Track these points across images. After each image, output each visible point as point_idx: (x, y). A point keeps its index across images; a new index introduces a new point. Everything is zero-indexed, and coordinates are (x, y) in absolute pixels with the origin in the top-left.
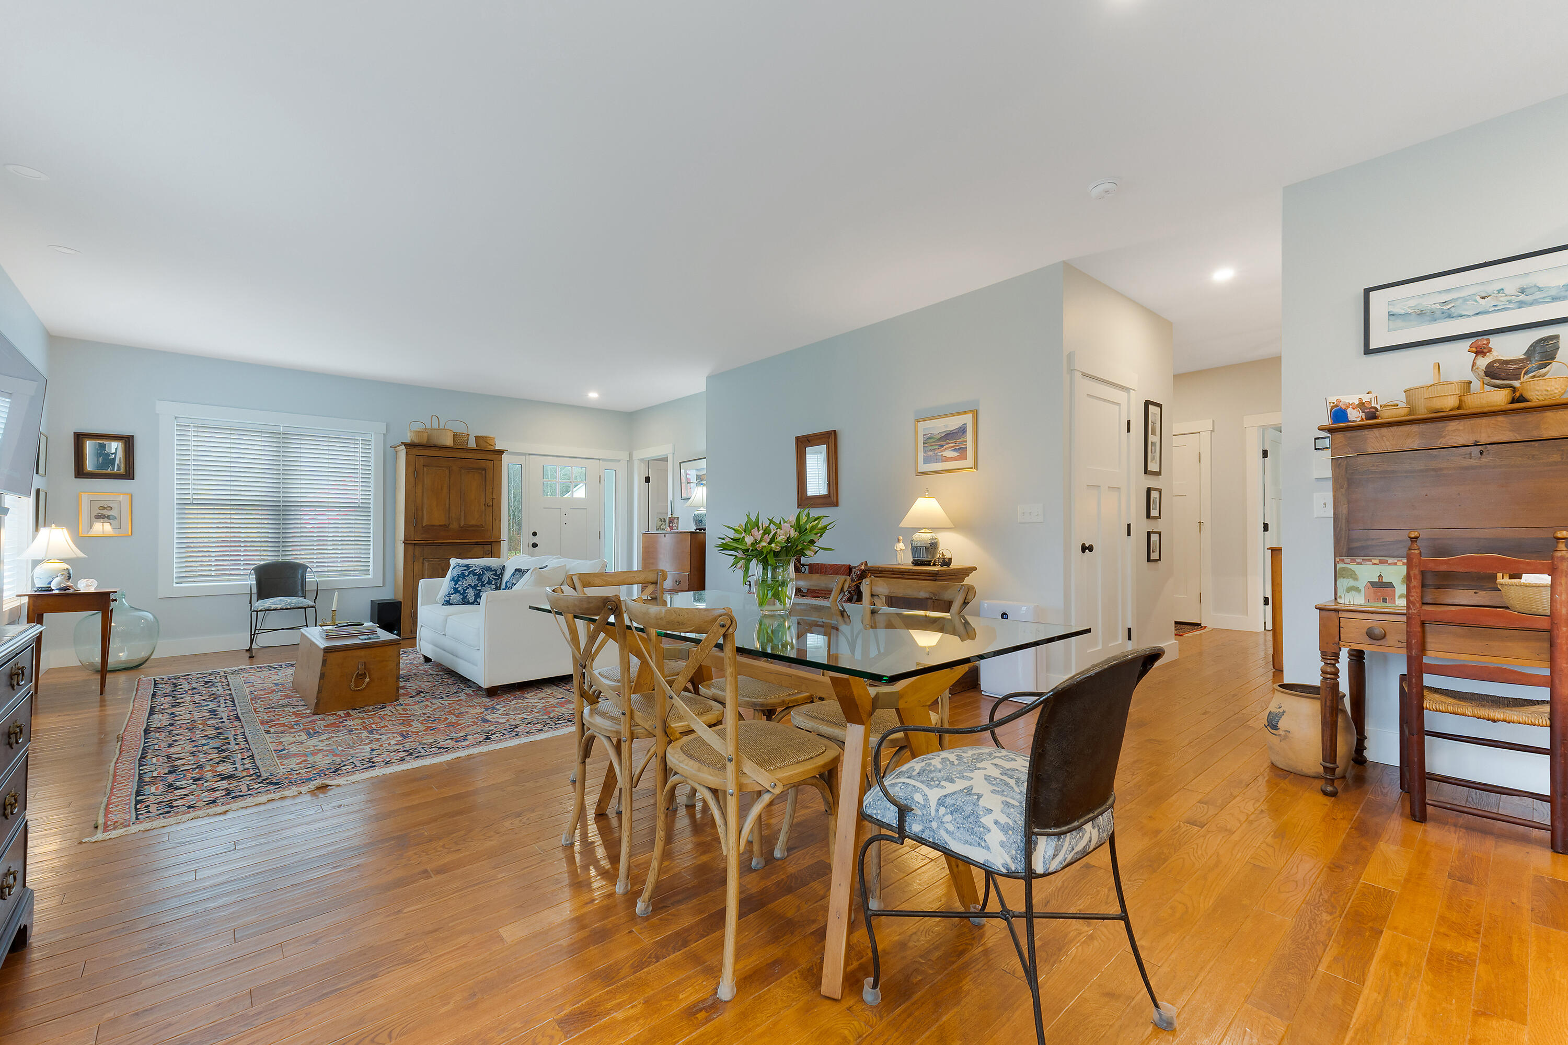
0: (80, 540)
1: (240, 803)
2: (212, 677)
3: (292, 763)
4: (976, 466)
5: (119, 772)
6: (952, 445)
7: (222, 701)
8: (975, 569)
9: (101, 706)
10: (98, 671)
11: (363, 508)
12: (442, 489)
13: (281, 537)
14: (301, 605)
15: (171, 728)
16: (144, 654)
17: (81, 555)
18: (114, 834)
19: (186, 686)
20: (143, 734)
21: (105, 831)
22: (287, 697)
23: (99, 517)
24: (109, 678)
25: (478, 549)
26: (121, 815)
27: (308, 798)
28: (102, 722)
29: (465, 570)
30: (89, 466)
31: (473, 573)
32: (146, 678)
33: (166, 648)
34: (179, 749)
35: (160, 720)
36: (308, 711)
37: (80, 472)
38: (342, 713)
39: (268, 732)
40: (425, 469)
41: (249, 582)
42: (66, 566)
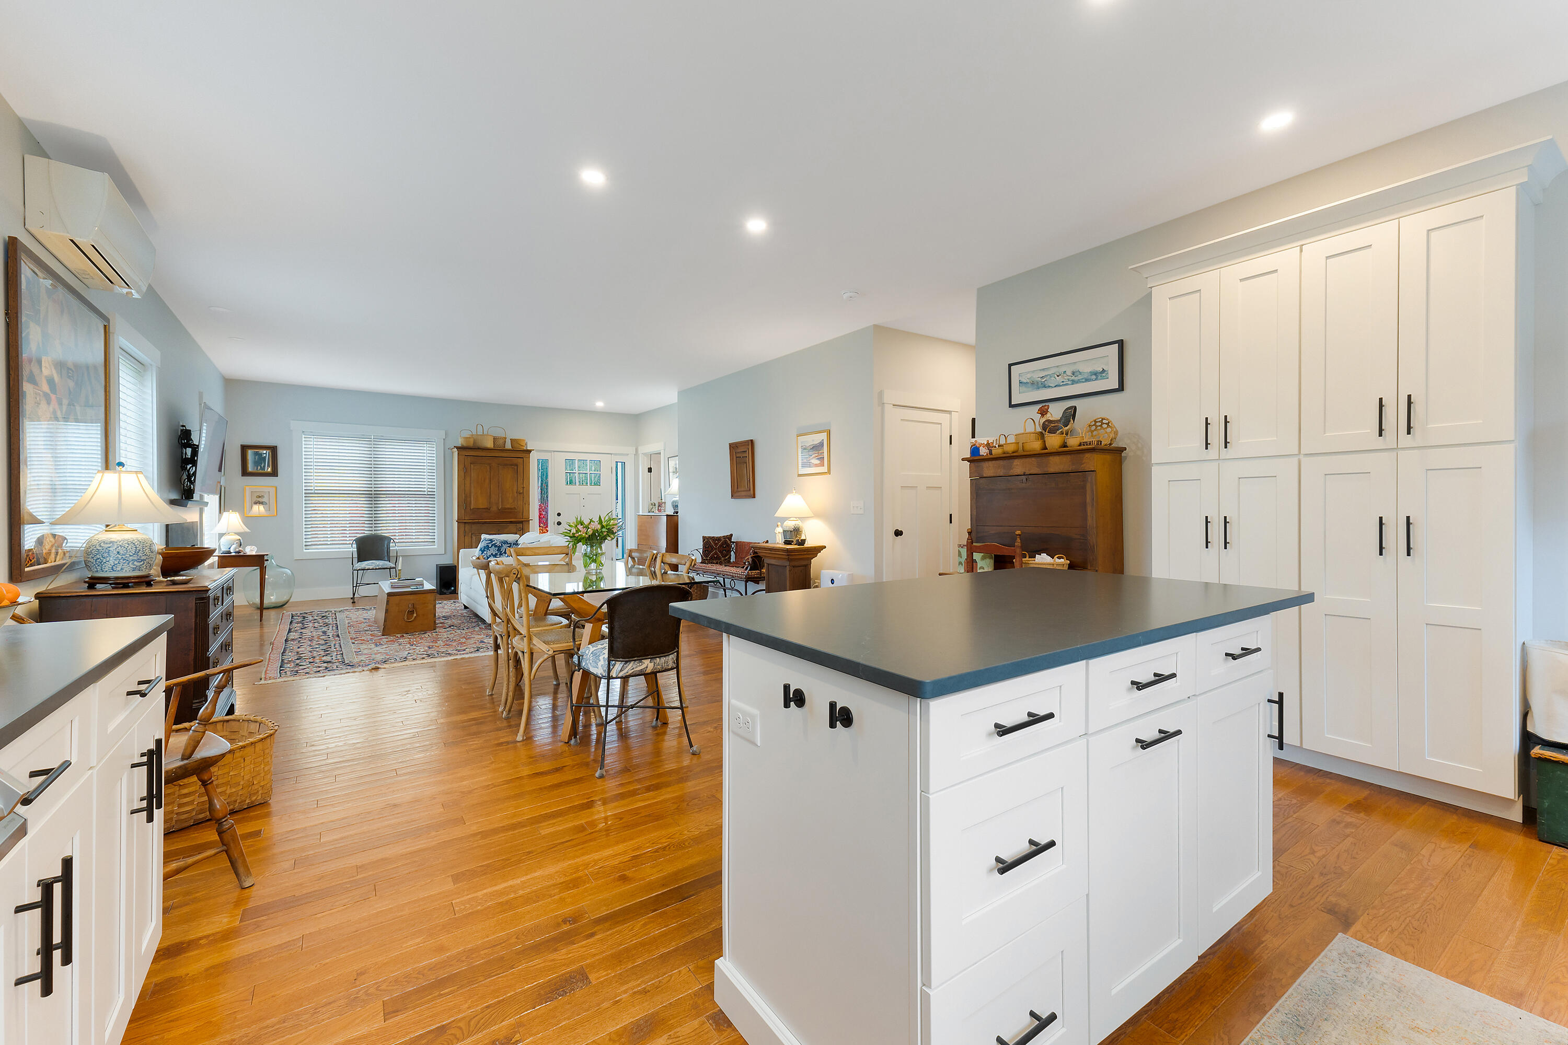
0: (247, 520)
1: (332, 673)
2: (327, 613)
3: (363, 658)
4: (829, 472)
5: (271, 658)
6: (817, 455)
7: (331, 627)
8: (825, 547)
9: (261, 628)
10: (258, 608)
11: (431, 495)
12: (484, 481)
13: (374, 519)
14: (385, 567)
15: (300, 639)
16: (285, 598)
17: (247, 530)
18: (269, 682)
19: (311, 618)
20: (284, 642)
21: (265, 680)
22: (369, 626)
23: (256, 503)
24: (265, 612)
25: (512, 527)
26: (273, 675)
27: (368, 672)
28: (262, 636)
29: (489, 543)
30: (250, 468)
31: (495, 545)
32: (287, 613)
33: (298, 596)
34: (303, 649)
35: (293, 635)
36: (379, 634)
37: (245, 473)
38: (399, 635)
39: (353, 643)
40: (472, 466)
41: (351, 550)
42: (239, 537)
